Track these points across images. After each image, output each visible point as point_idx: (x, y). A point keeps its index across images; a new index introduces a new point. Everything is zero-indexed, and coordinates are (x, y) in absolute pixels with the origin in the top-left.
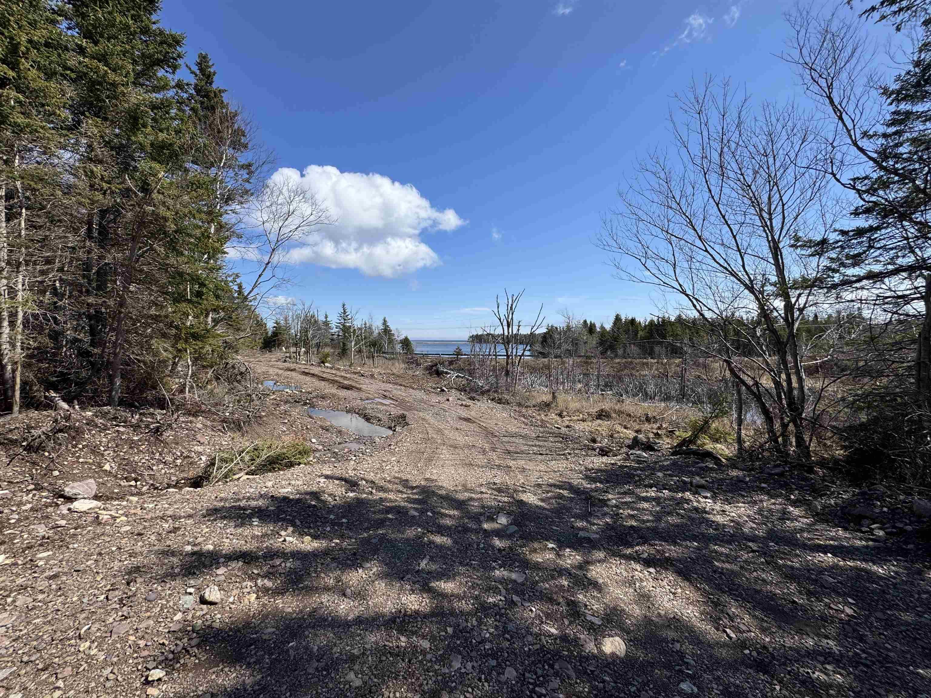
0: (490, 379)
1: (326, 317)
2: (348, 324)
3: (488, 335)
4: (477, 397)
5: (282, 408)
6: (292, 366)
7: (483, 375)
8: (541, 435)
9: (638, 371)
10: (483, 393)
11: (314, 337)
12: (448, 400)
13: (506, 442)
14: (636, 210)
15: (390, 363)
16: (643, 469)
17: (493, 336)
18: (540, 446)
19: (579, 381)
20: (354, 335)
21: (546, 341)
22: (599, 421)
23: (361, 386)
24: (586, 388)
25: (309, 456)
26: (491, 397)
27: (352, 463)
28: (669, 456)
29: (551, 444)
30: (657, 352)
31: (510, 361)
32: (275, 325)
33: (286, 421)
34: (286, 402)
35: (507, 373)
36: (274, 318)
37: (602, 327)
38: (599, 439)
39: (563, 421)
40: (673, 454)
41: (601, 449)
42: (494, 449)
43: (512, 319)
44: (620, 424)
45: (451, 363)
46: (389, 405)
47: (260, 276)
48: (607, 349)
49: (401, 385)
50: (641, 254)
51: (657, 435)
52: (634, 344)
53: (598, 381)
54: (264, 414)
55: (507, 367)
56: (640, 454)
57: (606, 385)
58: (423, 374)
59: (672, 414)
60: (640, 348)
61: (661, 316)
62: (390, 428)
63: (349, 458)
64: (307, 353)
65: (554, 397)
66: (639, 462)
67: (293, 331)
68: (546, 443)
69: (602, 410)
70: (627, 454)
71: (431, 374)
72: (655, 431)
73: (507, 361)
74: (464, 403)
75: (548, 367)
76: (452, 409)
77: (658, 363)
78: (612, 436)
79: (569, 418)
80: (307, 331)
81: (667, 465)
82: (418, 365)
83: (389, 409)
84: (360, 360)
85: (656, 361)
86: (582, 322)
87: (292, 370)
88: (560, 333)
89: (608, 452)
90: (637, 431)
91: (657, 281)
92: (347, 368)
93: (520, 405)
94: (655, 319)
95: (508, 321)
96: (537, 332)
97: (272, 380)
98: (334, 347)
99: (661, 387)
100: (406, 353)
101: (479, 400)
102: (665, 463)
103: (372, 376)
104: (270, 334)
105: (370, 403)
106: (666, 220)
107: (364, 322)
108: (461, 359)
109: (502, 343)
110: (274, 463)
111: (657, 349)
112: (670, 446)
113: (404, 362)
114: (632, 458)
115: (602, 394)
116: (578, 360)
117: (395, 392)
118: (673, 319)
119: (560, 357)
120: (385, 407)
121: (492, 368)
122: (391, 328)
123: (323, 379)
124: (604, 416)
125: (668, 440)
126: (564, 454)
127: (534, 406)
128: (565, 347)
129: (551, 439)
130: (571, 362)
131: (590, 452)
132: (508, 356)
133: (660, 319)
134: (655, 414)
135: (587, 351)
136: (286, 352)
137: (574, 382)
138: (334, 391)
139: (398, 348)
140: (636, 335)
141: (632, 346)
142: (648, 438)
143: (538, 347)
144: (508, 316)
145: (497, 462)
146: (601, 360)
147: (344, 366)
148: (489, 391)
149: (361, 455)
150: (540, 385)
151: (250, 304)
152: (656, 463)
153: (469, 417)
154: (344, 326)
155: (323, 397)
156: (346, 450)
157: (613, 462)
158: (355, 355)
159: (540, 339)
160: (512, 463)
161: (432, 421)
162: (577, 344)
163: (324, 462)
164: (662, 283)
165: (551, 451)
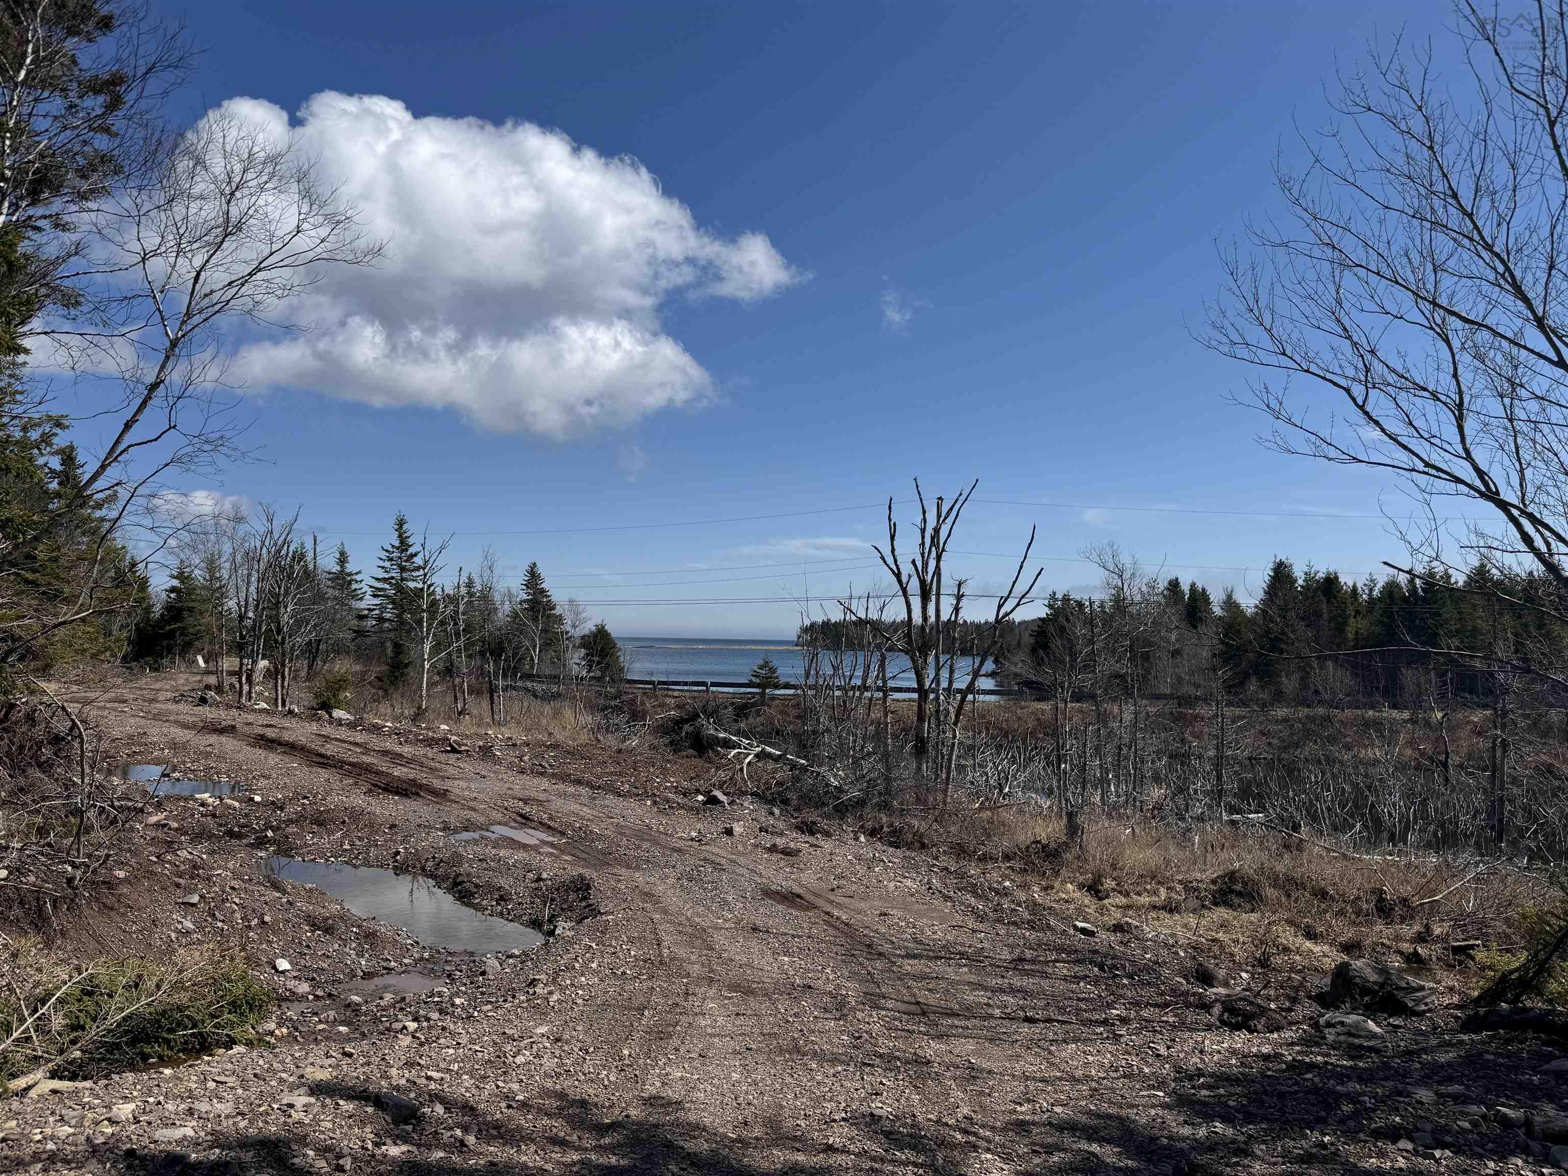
0: (866, 765)
1: (343, 559)
2: (412, 585)
3: (861, 623)
4: (824, 824)
5: (183, 854)
6: (225, 716)
7: (840, 753)
8: (1029, 954)
9: (1348, 748)
10: (841, 811)
11: (299, 623)
12: (729, 832)
13: (914, 977)
14: (1336, 235)
15: (547, 709)
16: (1365, 1077)
17: (876, 626)
18: (1024, 992)
19: (1157, 779)
20: (432, 618)
21: (1046, 647)
22: (1222, 913)
23: (448, 784)
24: (1180, 800)
25: (264, 1018)
26: (869, 825)
27: (405, 1041)
28: (1453, 1031)
29: (1062, 986)
30: (1410, 687)
31: (930, 708)
32: (176, 583)
33: (195, 899)
34: (198, 836)
35: (921, 748)
36: (173, 562)
37: (1230, 604)
38: (1222, 973)
39: (1102, 910)
40: (1468, 1025)
41: (1229, 1006)
42: (873, 1000)
43: (938, 572)
44: (1290, 922)
45: (742, 710)
46: (535, 848)
47: (128, 426)
48: (1247, 676)
49: (579, 782)
50: (1350, 372)
51: (1415, 961)
52: (1335, 659)
53: (1219, 777)
54: (121, 874)
55: (919, 728)
56: (1356, 1025)
57: (1244, 793)
58: (652, 747)
59: (1462, 893)
60: (1355, 675)
61: (1419, 569)
62: (536, 924)
63: (397, 1026)
64: (273, 674)
65: (1073, 829)
66: (1355, 1052)
67: (232, 604)
68: (1045, 984)
69: (1232, 876)
70: (1316, 1026)
71: (675, 746)
72: (1406, 947)
73: (920, 707)
74: (780, 842)
75: (1053, 730)
76: (741, 860)
77: (1413, 721)
78: (1263, 963)
79: (1121, 900)
80: (277, 605)
81: (1449, 1064)
82: (636, 715)
83: (536, 860)
84: (449, 698)
85: (1406, 715)
86: (1162, 585)
87: (222, 731)
88: (1090, 622)
89: (1252, 1016)
90: (1349, 948)
91: (1402, 457)
92: (405, 725)
93: (960, 851)
94: (1403, 579)
95: (922, 582)
96: (1018, 616)
97: (157, 762)
98: (363, 655)
99: (1424, 802)
100: (598, 679)
101: (827, 834)
102: (1443, 1058)
103: (486, 752)
104: (157, 610)
105: (476, 842)
106: (1429, 267)
107: (464, 579)
108: (773, 698)
109: (907, 653)
110: (149, 1040)
111: (1409, 676)
112: (1456, 999)
113: (592, 708)
114: (1330, 1038)
115: (1233, 823)
116: (1152, 710)
117: (557, 804)
118: (1459, 579)
119: (1092, 697)
120: (520, 855)
121: (872, 728)
122: (554, 599)
123: (323, 761)
124: (1240, 894)
125: (1450, 980)
126: (1105, 1022)
127: (1007, 857)
128: (1107, 665)
129: (1063, 969)
130: (1128, 717)
131: (1191, 1016)
132: (921, 690)
133: (1418, 582)
134: (1406, 890)
135: (1180, 680)
136: (207, 672)
137: (1139, 781)
138: (358, 800)
139: (575, 661)
140: (1340, 629)
141: (1330, 664)
142: (1384, 971)
143: (1020, 665)
144: (925, 565)
145: (885, 1045)
146: (1228, 711)
147: (396, 719)
148: (861, 803)
149: (435, 1016)
150: (1027, 787)
151: (98, 514)
152: (1409, 1054)
153: (797, 890)
154: (400, 589)
155: (321, 821)
156: (388, 997)
157: (1266, 1049)
158: (431, 685)
159: (1028, 640)
160: (932, 1049)
161: (673, 899)
162: (1146, 657)
163: (314, 1038)
164: (1420, 466)
165: (1062, 1010)
